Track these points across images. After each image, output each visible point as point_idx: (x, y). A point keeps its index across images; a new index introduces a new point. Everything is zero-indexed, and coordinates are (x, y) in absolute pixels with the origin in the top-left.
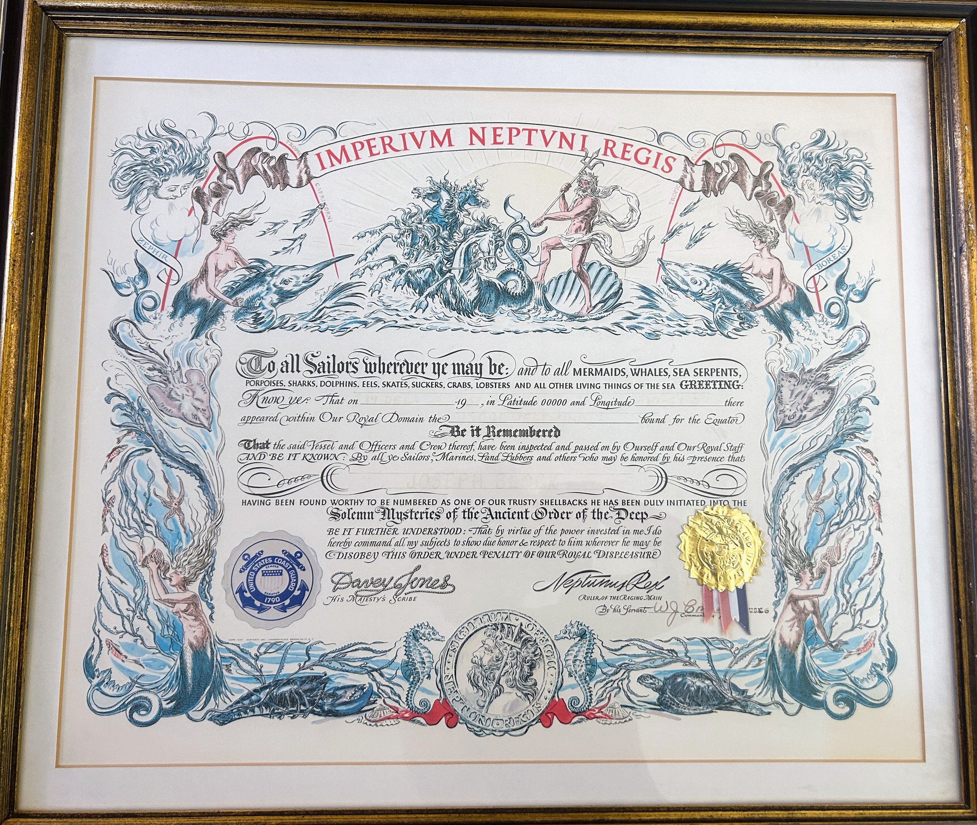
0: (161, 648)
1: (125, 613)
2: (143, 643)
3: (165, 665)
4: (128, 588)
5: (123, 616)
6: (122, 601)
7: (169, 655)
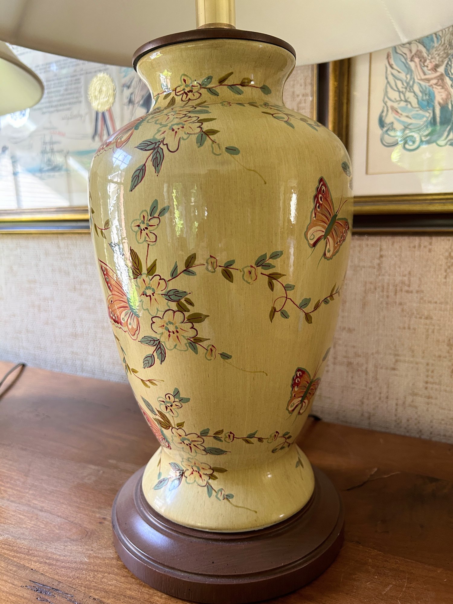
0: (421, 106)
1: (401, 90)
2: (411, 105)
3: (424, 116)
4: (403, 76)
5: (399, 92)
6: (399, 84)
7: (426, 111)
